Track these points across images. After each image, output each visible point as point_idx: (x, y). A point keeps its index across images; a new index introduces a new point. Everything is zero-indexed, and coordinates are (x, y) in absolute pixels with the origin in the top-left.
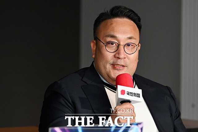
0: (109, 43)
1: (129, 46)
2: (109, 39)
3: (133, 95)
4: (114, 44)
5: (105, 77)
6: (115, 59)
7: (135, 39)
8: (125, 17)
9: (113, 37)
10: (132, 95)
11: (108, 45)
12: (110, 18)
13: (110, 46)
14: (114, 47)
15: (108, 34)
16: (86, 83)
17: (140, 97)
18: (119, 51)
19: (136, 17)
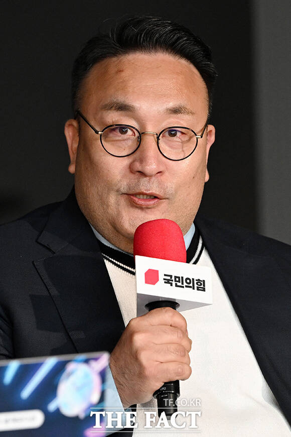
0: (114, 130)
1: (175, 135)
2: (113, 117)
3: (185, 284)
4: (130, 132)
5: (106, 232)
6: (132, 176)
7: (193, 113)
8: (161, 47)
9: (123, 108)
10: (179, 284)
11: (111, 135)
12: (115, 54)
13: (117, 138)
14: (127, 139)
15: (108, 101)
16: (49, 249)
17: (204, 290)
18: (143, 152)
19: (196, 48)
